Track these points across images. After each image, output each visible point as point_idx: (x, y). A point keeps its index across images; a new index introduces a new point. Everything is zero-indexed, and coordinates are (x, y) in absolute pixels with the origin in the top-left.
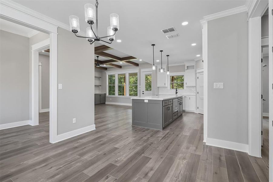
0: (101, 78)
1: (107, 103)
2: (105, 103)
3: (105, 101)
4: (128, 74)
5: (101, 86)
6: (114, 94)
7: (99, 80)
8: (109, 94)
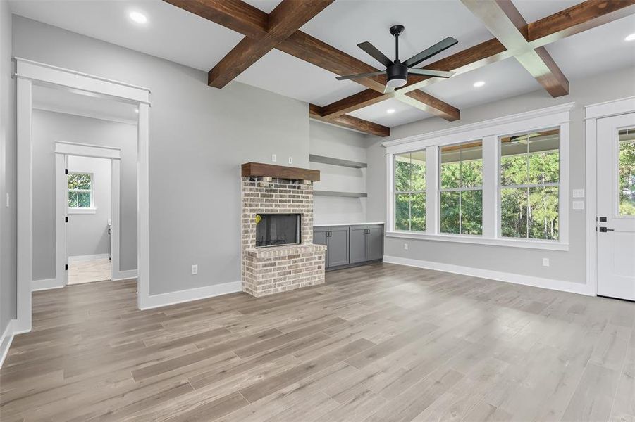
0: (365, 165)
1: (387, 259)
2: (381, 260)
3: (382, 253)
4: (496, 139)
5: (365, 195)
6: (421, 227)
7: (360, 175)
8: (399, 225)
